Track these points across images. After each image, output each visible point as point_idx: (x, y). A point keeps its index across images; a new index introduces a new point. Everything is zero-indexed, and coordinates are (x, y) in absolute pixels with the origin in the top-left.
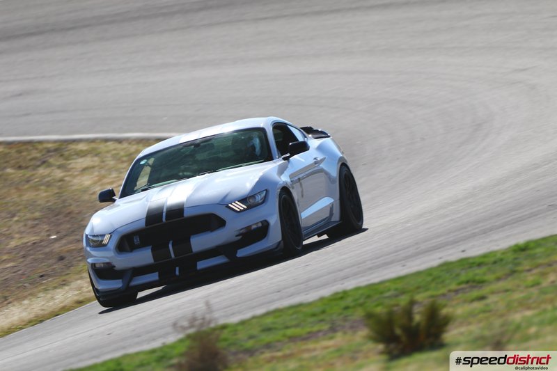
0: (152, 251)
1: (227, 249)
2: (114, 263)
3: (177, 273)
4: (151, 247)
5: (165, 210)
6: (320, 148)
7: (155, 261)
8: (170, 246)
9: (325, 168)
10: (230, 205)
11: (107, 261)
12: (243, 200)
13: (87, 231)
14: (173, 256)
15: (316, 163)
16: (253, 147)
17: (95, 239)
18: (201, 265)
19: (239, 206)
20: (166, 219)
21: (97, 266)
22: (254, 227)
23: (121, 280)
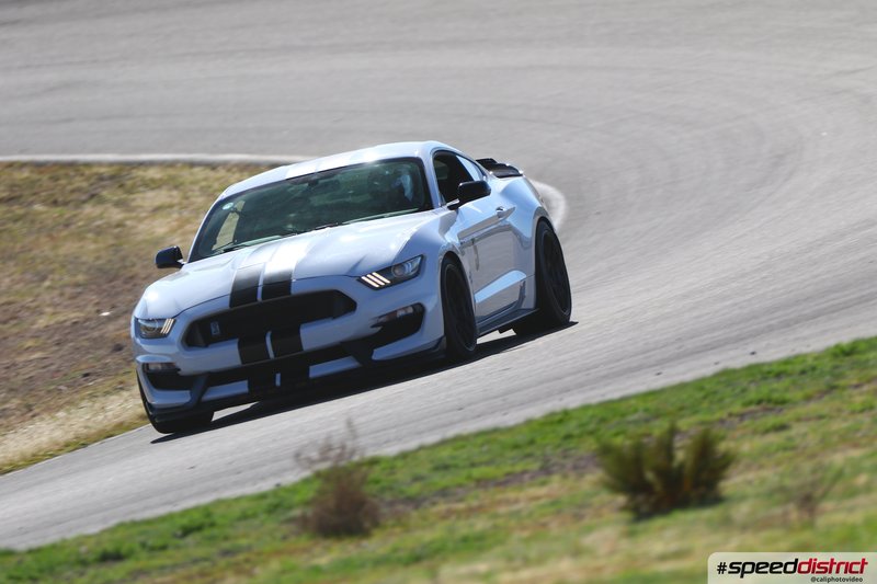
0: (240, 347)
1: (358, 347)
2: (178, 365)
3: (278, 383)
4: (237, 340)
5: (261, 283)
6: (506, 193)
7: (243, 363)
8: (268, 339)
9: (514, 224)
10: (363, 278)
11: (168, 360)
12: (384, 271)
13: (138, 312)
14: (272, 355)
15: (499, 216)
16: (401, 189)
17: (149, 325)
18: (317, 371)
19: (377, 280)
20: (263, 298)
21: (152, 368)
22: (401, 313)
23: (188, 392)
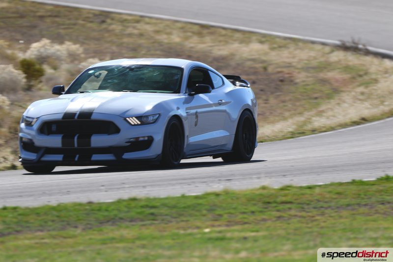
0: (63, 138)
1: (117, 150)
2: (34, 141)
3: (76, 159)
4: (62, 135)
7: (63, 146)
8: (76, 138)
10: (127, 119)
11: (31, 138)
12: (139, 117)
13: (25, 113)
14: (76, 145)
17: (27, 119)
18: (95, 157)
19: (134, 121)
20: (78, 118)
21: (24, 139)
22: (141, 139)
23: (36, 154)
